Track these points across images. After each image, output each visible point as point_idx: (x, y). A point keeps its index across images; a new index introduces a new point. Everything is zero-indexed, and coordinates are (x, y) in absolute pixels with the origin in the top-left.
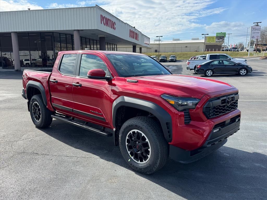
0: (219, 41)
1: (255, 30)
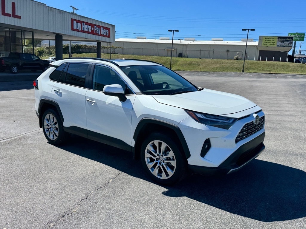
0: (283, 44)
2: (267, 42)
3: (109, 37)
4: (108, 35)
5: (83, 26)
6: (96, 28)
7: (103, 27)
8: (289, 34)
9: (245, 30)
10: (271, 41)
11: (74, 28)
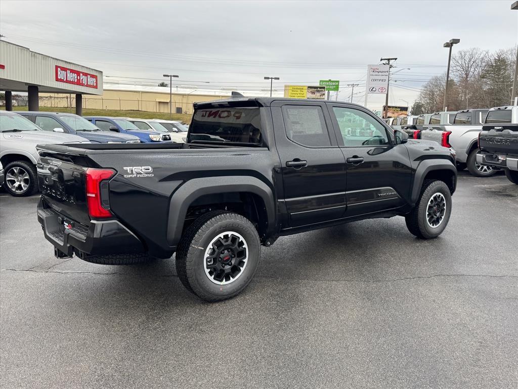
0: (313, 96)
1: (377, 73)
2: (295, 92)
3: (96, 87)
4: (95, 85)
5: (68, 75)
6: (82, 77)
7: (89, 74)
8: (321, 81)
9: (268, 78)
10: (299, 92)
11: (59, 78)
